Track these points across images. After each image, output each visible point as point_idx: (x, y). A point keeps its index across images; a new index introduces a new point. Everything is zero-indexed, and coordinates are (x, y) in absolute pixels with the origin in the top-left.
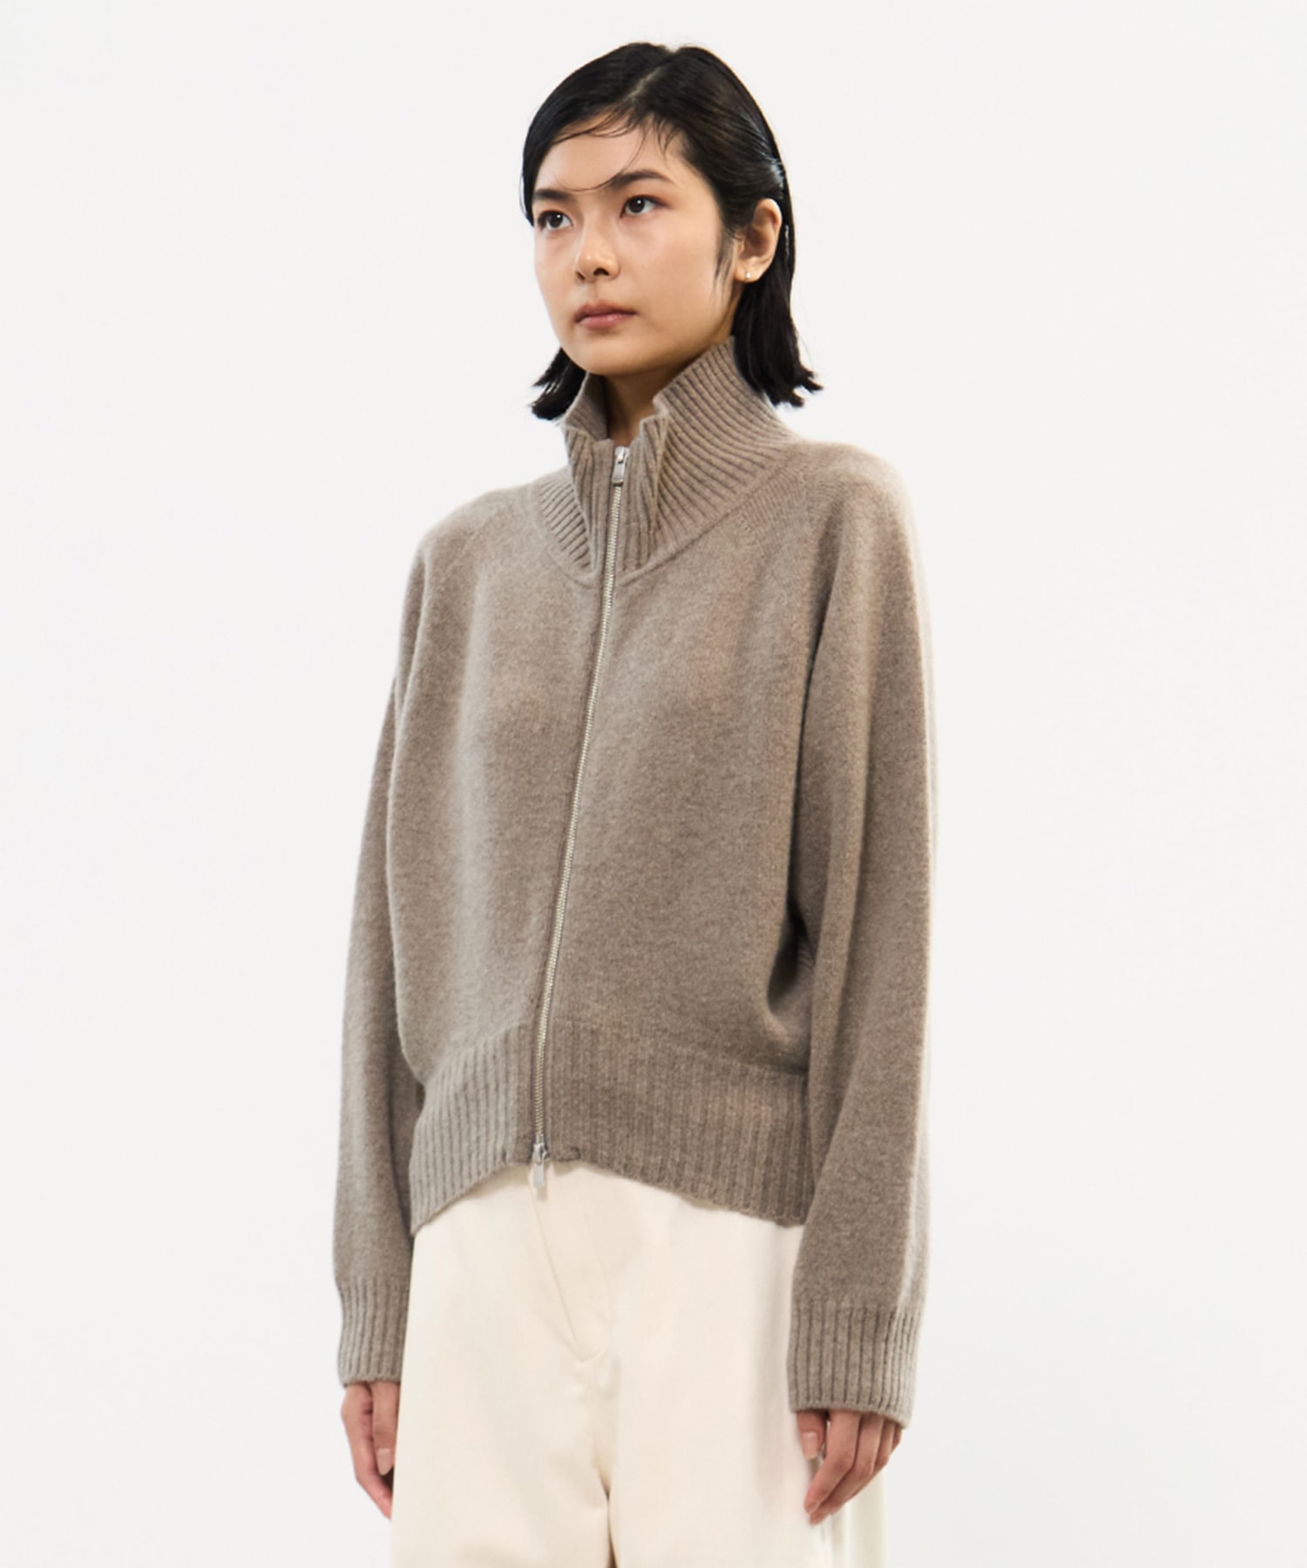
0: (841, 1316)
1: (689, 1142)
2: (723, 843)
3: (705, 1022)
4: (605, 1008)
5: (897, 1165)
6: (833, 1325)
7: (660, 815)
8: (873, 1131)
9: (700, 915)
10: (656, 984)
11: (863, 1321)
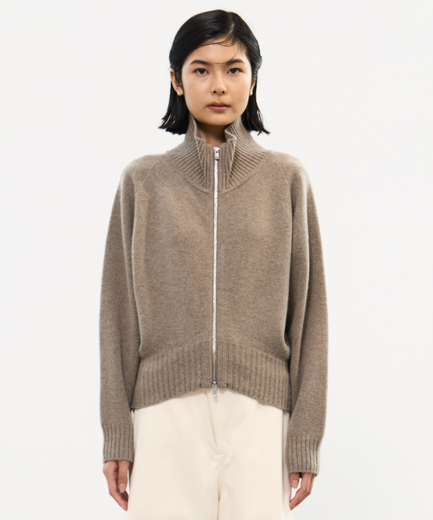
0: (307, 442)
1: (262, 383)
2: (271, 284)
3: (266, 343)
4: (236, 337)
5: (323, 393)
6: (304, 445)
7: (250, 274)
8: (315, 381)
9: (265, 308)
10: (251, 330)
11: (313, 444)
